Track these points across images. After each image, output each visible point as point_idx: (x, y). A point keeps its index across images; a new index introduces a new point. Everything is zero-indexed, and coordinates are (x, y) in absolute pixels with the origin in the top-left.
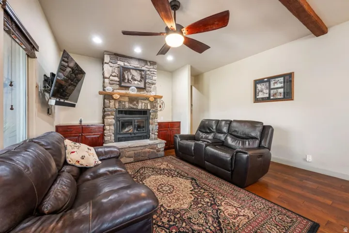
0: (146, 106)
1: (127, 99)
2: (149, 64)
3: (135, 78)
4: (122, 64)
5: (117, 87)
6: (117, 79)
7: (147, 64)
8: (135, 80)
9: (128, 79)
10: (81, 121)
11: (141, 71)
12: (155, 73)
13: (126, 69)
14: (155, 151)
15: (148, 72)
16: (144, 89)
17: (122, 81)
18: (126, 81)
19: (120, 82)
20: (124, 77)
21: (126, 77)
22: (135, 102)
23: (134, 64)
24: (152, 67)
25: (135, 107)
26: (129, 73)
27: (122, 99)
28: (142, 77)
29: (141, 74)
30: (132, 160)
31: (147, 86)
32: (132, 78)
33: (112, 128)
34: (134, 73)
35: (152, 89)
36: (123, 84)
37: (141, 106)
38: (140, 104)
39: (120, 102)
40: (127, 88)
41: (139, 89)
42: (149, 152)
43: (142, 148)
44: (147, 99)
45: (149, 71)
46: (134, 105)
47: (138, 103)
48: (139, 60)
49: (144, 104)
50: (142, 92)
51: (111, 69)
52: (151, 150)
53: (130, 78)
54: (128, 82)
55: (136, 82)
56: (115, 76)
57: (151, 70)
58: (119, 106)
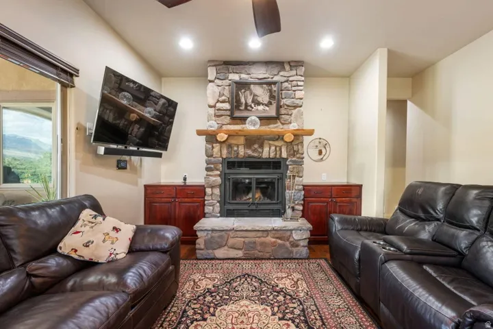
0: (278, 153)
1: (242, 140)
2: (287, 67)
3: (260, 99)
4: (235, 77)
5: (228, 119)
6: (227, 106)
7: (283, 69)
8: (259, 104)
9: (246, 103)
10: (185, 179)
11: (269, 84)
12: (300, 83)
13: (242, 85)
14: (288, 244)
15: (286, 85)
16: (276, 118)
17: (236, 109)
18: (243, 107)
19: (232, 110)
20: (238, 101)
21: (243, 100)
22: (256, 146)
23: (259, 73)
24: (294, 72)
25: (256, 155)
26: (248, 92)
27: (232, 141)
28: (272, 97)
29: (271, 91)
30: (240, 254)
31: (283, 111)
32: (253, 102)
33: (217, 191)
34: (257, 90)
35: (292, 118)
36: (237, 114)
37: (267, 152)
38: (266, 149)
39: (230, 146)
40: (243, 120)
41: (265, 120)
42: (273, 244)
43: (259, 234)
44: (280, 137)
45: (287, 81)
46: (255, 151)
47: (262, 146)
48: (268, 63)
49: (273, 148)
50: (272, 126)
51: (217, 90)
52: (279, 241)
53: (249, 101)
54: (246, 108)
55: (261, 108)
56: (223, 102)
57: (291, 79)
58: (228, 153)
